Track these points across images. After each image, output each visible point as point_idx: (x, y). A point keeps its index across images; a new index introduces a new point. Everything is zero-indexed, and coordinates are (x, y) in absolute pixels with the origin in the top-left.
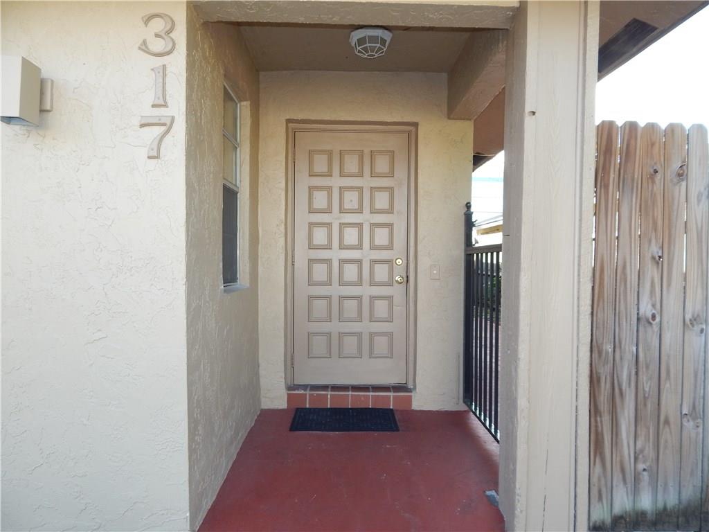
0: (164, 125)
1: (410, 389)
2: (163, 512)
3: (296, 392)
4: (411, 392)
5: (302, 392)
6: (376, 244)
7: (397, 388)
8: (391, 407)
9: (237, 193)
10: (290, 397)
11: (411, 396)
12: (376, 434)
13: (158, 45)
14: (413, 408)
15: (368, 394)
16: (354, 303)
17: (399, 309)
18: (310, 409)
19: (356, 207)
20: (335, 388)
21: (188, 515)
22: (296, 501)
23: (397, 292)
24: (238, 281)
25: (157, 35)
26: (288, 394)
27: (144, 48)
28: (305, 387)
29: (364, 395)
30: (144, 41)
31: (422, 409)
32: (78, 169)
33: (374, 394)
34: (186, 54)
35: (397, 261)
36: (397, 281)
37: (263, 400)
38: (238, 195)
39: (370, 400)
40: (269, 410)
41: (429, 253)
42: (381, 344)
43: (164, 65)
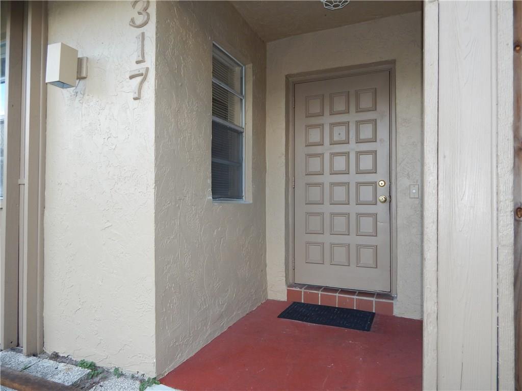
0: (142, 75)
1: (393, 297)
2: (140, 355)
3: (294, 289)
4: (392, 300)
5: (298, 289)
6: (361, 169)
7: (380, 295)
8: (374, 311)
9: (242, 133)
10: (289, 292)
11: (393, 303)
12: (346, 330)
13: (140, 20)
14: (394, 314)
15: (353, 297)
16: (343, 219)
17: (382, 225)
18: (304, 304)
19: (344, 139)
20: (327, 289)
21: (155, 361)
22: (247, 370)
23: (381, 210)
24: (244, 198)
25: (140, 13)
26: (287, 289)
27: (131, 23)
28: (301, 286)
29: (349, 298)
30: (132, 19)
31: (403, 316)
32: (99, 113)
33: (357, 297)
34: (155, 21)
35: (380, 183)
36: (380, 200)
37: (269, 292)
38: (244, 134)
39: (354, 303)
40: (274, 301)
41: (408, 174)
42: (367, 256)
43: (142, 33)
